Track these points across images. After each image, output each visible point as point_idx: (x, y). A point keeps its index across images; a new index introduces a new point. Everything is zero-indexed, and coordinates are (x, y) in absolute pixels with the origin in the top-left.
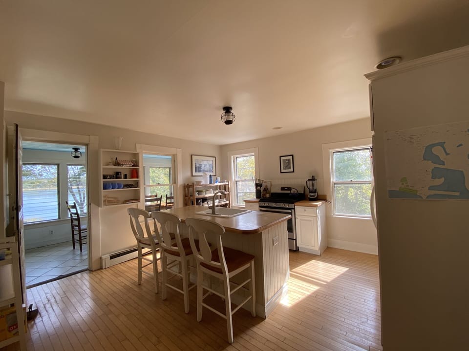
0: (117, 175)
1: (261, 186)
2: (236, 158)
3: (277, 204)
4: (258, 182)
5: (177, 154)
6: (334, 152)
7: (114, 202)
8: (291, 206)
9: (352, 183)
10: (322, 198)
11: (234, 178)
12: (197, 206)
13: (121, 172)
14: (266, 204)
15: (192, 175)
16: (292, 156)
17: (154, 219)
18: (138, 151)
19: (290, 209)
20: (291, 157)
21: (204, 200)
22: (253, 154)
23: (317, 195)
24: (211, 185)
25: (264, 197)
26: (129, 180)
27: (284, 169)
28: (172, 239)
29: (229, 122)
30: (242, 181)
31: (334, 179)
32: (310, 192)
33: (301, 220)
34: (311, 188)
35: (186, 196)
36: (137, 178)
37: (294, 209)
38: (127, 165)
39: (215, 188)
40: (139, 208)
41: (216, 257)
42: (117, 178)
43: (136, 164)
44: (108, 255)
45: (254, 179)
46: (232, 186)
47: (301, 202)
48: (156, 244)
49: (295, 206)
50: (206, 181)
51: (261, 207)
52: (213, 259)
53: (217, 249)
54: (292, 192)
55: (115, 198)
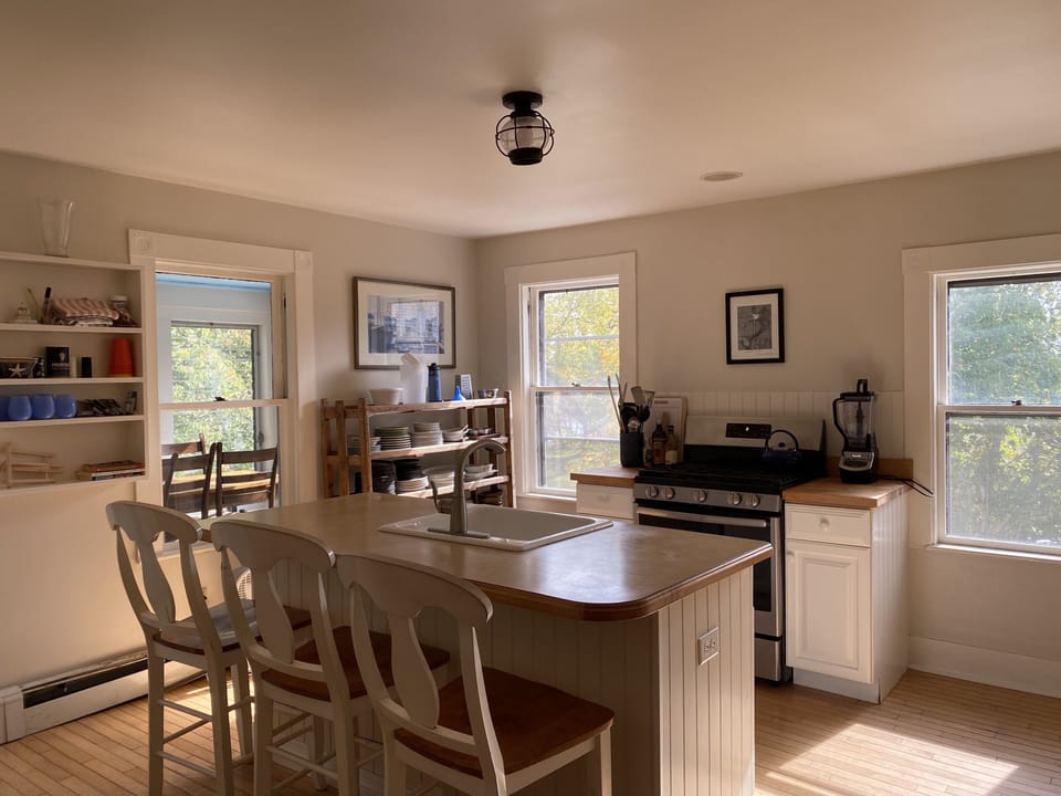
0: (52, 362)
1: (643, 414)
2: (542, 294)
3: (712, 493)
4: (630, 399)
5: (293, 274)
6: (951, 284)
7: (40, 474)
8: (769, 502)
9: (1017, 412)
10: (896, 473)
11: (529, 377)
12: (378, 496)
13: (66, 350)
14: (665, 494)
15: (356, 365)
16: (780, 292)
17: (222, 549)
18: (136, 261)
19: (766, 516)
20: (773, 300)
21: (407, 469)
22: (615, 279)
23: (876, 459)
24: (436, 406)
25: (657, 460)
26: (102, 384)
27: (742, 346)
28: (295, 627)
29: (526, 156)
30: (564, 391)
31: (946, 394)
32: (848, 447)
33: (806, 560)
34: (852, 428)
35: (331, 452)
36: (134, 374)
37: (781, 515)
38: (92, 318)
39: (452, 421)
40: (138, 500)
41: (456, 711)
42: (51, 373)
43: (129, 315)
44: (17, 689)
45: (615, 384)
46: (521, 412)
47: (810, 485)
48: (227, 649)
49: (783, 503)
50: (415, 392)
51: (641, 502)
52: (446, 721)
53: (461, 677)
54: (774, 442)
55: (43, 458)
